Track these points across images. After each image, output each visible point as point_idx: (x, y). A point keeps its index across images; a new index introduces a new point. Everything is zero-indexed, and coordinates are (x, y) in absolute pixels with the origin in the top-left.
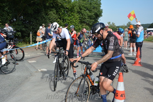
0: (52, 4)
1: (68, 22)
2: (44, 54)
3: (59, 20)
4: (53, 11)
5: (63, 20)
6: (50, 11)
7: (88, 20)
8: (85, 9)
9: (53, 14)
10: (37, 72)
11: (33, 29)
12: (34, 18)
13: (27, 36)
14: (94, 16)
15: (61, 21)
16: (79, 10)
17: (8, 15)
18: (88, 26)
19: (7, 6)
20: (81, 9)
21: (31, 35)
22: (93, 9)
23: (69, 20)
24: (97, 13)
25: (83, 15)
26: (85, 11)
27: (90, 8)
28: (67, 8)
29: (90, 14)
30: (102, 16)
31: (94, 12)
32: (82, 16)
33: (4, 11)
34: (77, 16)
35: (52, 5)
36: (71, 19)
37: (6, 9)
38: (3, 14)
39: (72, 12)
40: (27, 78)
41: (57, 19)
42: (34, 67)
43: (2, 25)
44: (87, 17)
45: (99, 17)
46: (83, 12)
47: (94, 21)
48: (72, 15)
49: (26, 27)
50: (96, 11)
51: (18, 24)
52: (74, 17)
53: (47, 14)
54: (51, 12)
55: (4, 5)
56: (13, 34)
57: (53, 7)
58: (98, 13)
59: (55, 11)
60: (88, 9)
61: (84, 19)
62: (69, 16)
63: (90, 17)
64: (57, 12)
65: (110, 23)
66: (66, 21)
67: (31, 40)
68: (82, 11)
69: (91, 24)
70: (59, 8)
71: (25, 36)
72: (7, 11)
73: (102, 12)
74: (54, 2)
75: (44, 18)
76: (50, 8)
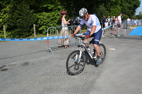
1: (113, 13)
3: (106, 11)
4: (102, 4)
5: (109, 11)
6: (100, 5)
7: (128, 10)
8: (126, 2)
9: (102, 7)
10: (108, 50)
14: (133, 7)
15: (107, 12)
16: (121, 3)
17: (73, 9)
18: (127, 16)
19: (72, 3)
20: (122, 2)
22: (133, 1)
23: (113, 11)
24: (135, 5)
25: (124, 7)
26: (125, 3)
27: (130, 1)
28: (113, 2)
29: (129, 6)
30: (139, 7)
31: (133, 4)
32: (122, 8)
34: (119, 8)
36: (115, 10)
37: (72, 5)
38: (70, 9)
39: (116, 5)
41: (105, 11)
43: (69, 16)
44: (127, 8)
45: (137, 8)
46: (123, 5)
47: (132, 11)
48: (116, 7)
50: (135, 3)
52: (117, 9)
53: (98, 7)
57: (102, 2)
58: (137, 5)
59: (103, 5)
60: (127, 2)
61: (124, 10)
62: (113, 8)
63: (129, 8)
64: (105, 5)
65: (141, 12)
66: (111, 12)
68: (123, 3)
69: (129, 14)
70: (107, 3)
72: (72, 7)
73: (140, 3)
75: (96, 10)
76: (100, 3)
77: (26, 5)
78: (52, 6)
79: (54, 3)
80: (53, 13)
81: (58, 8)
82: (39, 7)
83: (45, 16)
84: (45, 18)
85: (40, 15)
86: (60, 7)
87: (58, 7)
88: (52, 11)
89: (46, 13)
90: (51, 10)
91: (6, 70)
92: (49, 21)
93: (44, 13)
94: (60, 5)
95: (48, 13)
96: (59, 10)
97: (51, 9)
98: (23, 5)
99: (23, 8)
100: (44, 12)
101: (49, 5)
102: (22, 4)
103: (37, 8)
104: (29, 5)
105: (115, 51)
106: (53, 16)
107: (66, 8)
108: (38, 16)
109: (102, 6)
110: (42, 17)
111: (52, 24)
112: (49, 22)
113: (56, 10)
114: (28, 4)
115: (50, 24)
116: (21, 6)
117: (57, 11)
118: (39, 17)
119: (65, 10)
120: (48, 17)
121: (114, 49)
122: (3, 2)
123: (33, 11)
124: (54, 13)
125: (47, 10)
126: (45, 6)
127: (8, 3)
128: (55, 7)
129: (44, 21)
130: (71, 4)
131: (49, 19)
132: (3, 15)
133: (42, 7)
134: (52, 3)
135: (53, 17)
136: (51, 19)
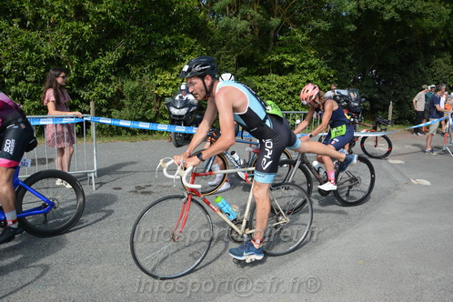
0: (445, 42)
2: (419, 149)
4: (443, 57)
6: (437, 57)
9: (442, 63)
10: (408, 183)
11: (395, 95)
12: (400, 74)
13: (381, 110)
17: (351, 69)
19: (350, 51)
21: (391, 107)
33: (344, 61)
35: (443, 45)
37: (349, 57)
38: (342, 68)
40: (389, 193)
42: (402, 174)
49: (380, 92)
51: (366, 86)
53: (428, 65)
54: (440, 60)
55: (345, 52)
56: (359, 105)
57: (443, 50)
59: (448, 58)
67: (390, 118)
71: (378, 109)
72: (349, 62)
74: (449, 38)
75: (421, 72)
76: (438, 51)
77: (228, 57)
78: (294, 59)
79: (301, 51)
80: (295, 77)
81: (310, 65)
82: (261, 61)
83: (274, 83)
84: (273, 88)
85: (261, 82)
86: (314, 61)
87: (308, 62)
88: (294, 73)
89: (278, 77)
90: (291, 69)
91: (150, 193)
92: (283, 97)
93: (272, 77)
94: (316, 56)
95: (281, 78)
96: (312, 68)
97: (291, 66)
98: (223, 56)
99: (222, 62)
100: (273, 73)
101: (285, 56)
102: (220, 55)
103: (257, 64)
104: (237, 55)
105: (427, 186)
106: (296, 84)
107: (331, 65)
108: (255, 82)
109: (445, 62)
110: (265, 85)
111: (290, 106)
112: (282, 100)
113: (303, 68)
114: (234, 54)
115: (286, 104)
116: (218, 58)
117: (305, 71)
118: (259, 85)
119: (327, 70)
120: (283, 87)
121: (427, 183)
122: (180, 51)
123: (244, 69)
124: (298, 76)
125: (280, 69)
126: (276, 58)
127: (190, 52)
128: (302, 61)
129: (270, 96)
130: (346, 54)
131: (284, 92)
132: (175, 80)
133: (269, 62)
134: (294, 52)
135: (294, 88)
136: (289, 93)
